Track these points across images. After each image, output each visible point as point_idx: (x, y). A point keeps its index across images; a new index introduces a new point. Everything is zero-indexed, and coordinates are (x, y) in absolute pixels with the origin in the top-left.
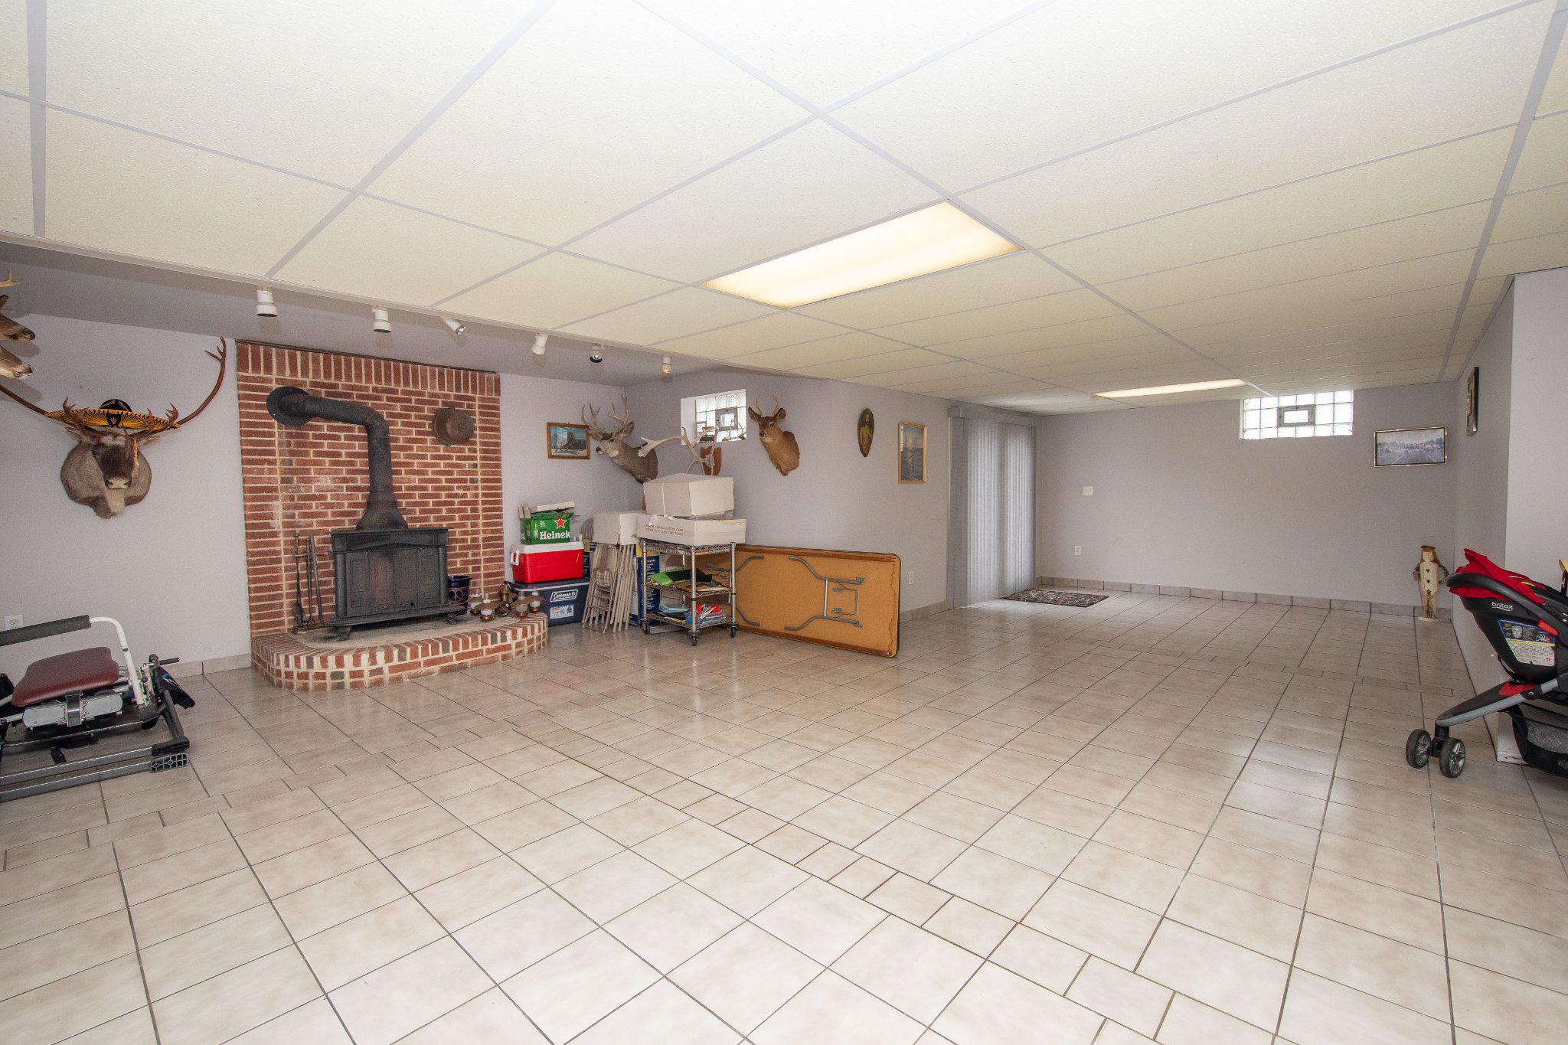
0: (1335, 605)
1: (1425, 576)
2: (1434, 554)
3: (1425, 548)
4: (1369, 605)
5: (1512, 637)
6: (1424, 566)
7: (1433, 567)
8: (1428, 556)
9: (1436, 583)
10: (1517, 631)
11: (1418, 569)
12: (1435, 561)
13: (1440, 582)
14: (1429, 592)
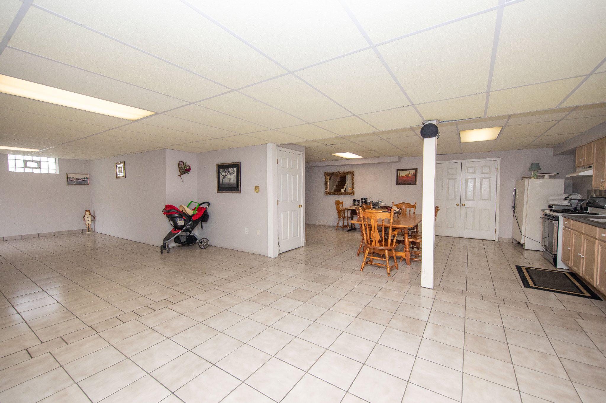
0: (56, 234)
1: (87, 219)
2: (90, 212)
3: (87, 211)
4: (68, 231)
5: (178, 221)
6: (86, 217)
7: (90, 216)
8: (88, 213)
9: (91, 221)
10: (179, 220)
11: (84, 217)
12: (90, 214)
13: (92, 221)
14: (88, 224)
